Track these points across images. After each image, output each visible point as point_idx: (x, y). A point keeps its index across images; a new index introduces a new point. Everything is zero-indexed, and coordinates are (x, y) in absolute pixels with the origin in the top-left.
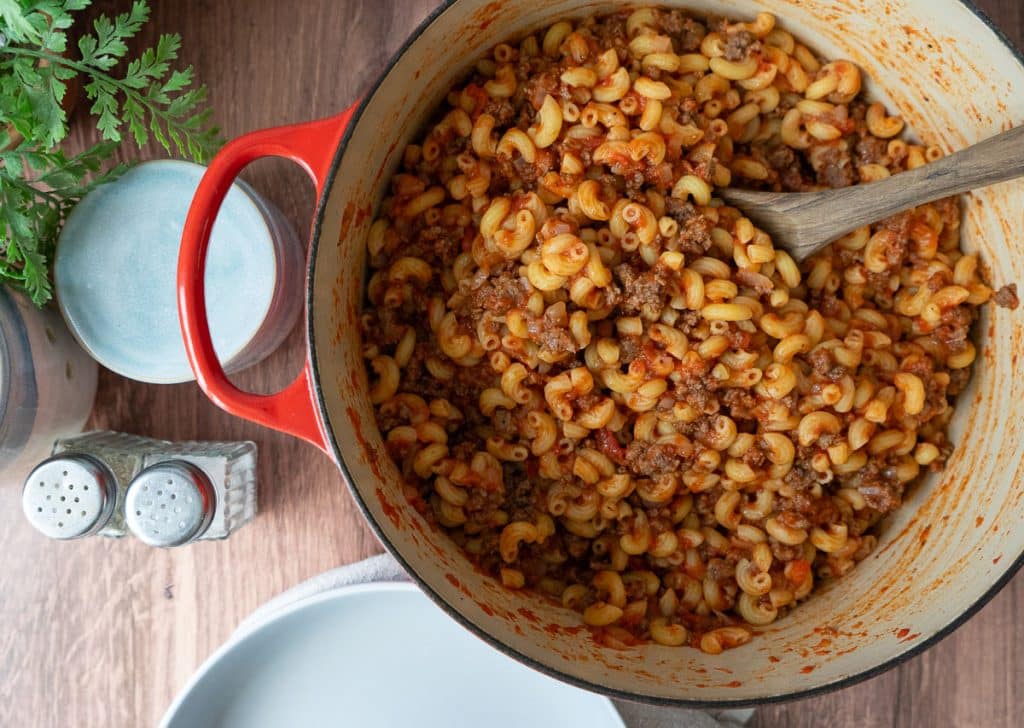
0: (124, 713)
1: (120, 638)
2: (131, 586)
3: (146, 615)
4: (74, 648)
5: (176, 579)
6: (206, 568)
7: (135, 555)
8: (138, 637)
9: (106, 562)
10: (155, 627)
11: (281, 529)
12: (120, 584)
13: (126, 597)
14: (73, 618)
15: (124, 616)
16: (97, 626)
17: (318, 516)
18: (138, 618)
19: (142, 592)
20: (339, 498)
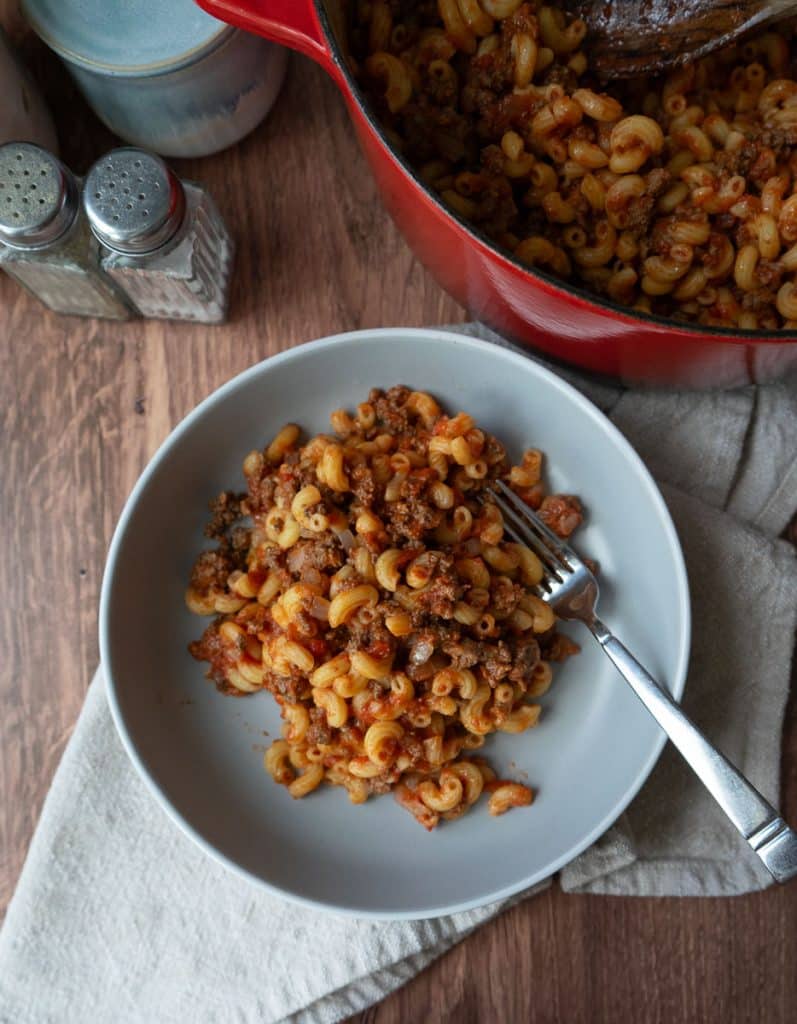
0: (92, 540)
1: (87, 458)
2: (98, 401)
3: (115, 432)
4: (36, 469)
5: (148, 394)
6: (180, 380)
7: (103, 368)
8: (106, 457)
9: (70, 375)
10: (126, 444)
11: (262, 336)
12: (86, 401)
13: (93, 413)
14: (35, 436)
15: (91, 433)
16: (61, 444)
17: (303, 322)
18: (106, 435)
19: (110, 407)
20: (325, 301)
